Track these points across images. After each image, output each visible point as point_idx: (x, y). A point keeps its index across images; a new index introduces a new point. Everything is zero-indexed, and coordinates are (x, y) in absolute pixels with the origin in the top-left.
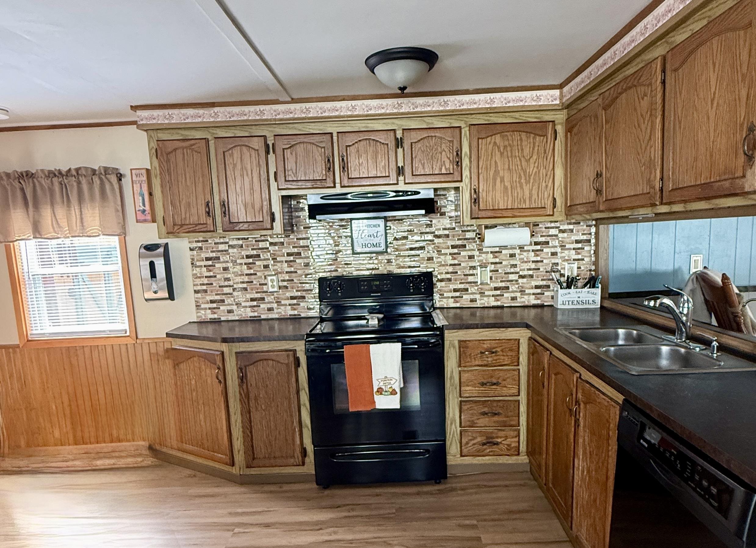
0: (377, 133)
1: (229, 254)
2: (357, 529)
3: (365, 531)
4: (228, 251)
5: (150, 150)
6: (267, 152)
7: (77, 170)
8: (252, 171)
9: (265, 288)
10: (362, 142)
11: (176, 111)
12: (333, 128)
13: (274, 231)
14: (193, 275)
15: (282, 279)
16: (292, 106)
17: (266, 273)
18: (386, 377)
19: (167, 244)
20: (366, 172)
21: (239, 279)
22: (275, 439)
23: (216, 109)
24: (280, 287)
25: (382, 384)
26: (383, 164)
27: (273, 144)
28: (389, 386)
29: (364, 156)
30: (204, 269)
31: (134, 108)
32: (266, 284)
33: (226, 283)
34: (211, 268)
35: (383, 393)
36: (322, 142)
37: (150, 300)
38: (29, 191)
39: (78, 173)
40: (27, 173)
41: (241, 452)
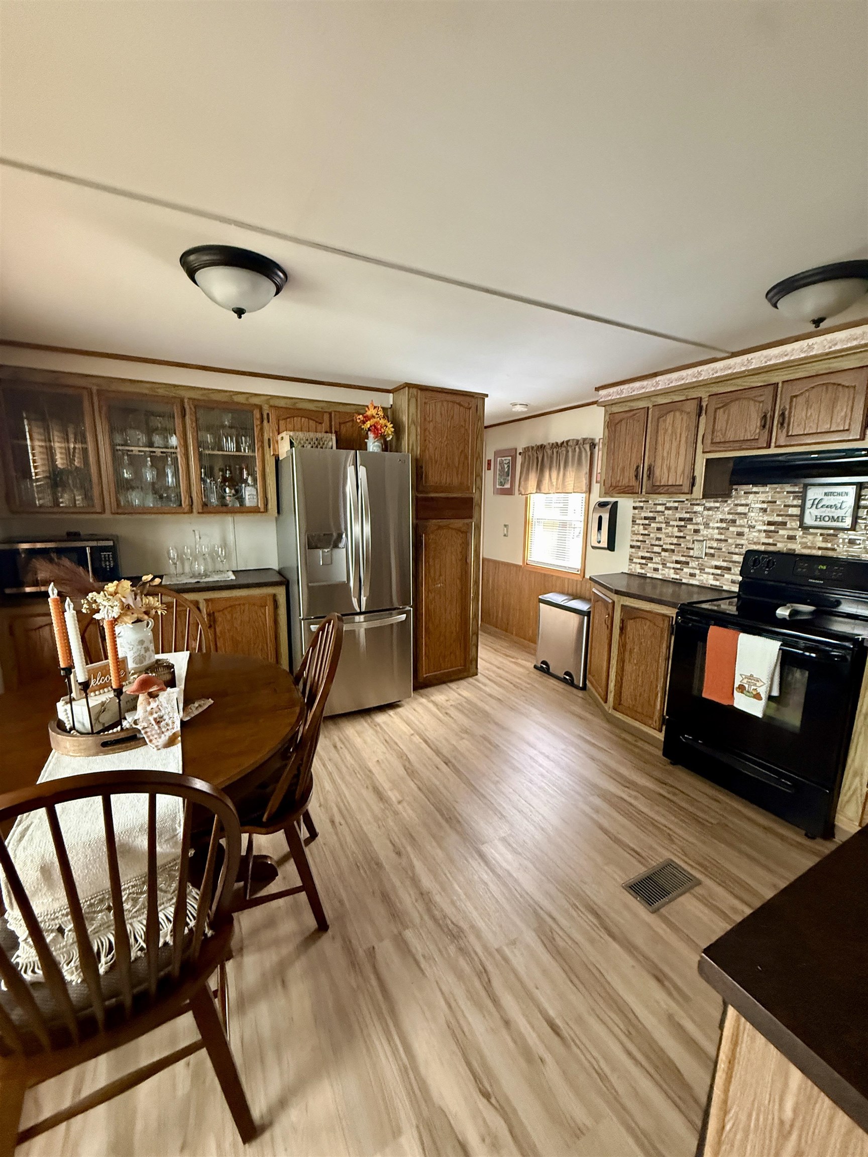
0: (838, 374)
1: (664, 515)
2: (657, 808)
3: (663, 815)
4: (664, 512)
5: (605, 423)
6: (699, 415)
7: (568, 442)
8: (681, 435)
9: (691, 553)
10: (814, 390)
11: (626, 386)
12: (777, 378)
13: (694, 495)
14: (632, 531)
15: (710, 545)
16: (732, 361)
17: (695, 538)
18: (751, 676)
19: (617, 502)
20: (814, 426)
21: (669, 540)
22: (640, 696)
23: (658, 378)
24: (706, 554)
25: (745, 681)
26: (843, 414)
27: (707, 406)
28: (753, 687)
29: (815, 406)
30: (676, 529)
31: (597, 389)
32: (693, 549)
33: (657, 543)
34: (682, 529)
35: (745, 692)
36: (761, 395)
37: (593, 547)
38: (540, 459)
39: (567, 444)
40: (541, 446)
41: (613, 694)
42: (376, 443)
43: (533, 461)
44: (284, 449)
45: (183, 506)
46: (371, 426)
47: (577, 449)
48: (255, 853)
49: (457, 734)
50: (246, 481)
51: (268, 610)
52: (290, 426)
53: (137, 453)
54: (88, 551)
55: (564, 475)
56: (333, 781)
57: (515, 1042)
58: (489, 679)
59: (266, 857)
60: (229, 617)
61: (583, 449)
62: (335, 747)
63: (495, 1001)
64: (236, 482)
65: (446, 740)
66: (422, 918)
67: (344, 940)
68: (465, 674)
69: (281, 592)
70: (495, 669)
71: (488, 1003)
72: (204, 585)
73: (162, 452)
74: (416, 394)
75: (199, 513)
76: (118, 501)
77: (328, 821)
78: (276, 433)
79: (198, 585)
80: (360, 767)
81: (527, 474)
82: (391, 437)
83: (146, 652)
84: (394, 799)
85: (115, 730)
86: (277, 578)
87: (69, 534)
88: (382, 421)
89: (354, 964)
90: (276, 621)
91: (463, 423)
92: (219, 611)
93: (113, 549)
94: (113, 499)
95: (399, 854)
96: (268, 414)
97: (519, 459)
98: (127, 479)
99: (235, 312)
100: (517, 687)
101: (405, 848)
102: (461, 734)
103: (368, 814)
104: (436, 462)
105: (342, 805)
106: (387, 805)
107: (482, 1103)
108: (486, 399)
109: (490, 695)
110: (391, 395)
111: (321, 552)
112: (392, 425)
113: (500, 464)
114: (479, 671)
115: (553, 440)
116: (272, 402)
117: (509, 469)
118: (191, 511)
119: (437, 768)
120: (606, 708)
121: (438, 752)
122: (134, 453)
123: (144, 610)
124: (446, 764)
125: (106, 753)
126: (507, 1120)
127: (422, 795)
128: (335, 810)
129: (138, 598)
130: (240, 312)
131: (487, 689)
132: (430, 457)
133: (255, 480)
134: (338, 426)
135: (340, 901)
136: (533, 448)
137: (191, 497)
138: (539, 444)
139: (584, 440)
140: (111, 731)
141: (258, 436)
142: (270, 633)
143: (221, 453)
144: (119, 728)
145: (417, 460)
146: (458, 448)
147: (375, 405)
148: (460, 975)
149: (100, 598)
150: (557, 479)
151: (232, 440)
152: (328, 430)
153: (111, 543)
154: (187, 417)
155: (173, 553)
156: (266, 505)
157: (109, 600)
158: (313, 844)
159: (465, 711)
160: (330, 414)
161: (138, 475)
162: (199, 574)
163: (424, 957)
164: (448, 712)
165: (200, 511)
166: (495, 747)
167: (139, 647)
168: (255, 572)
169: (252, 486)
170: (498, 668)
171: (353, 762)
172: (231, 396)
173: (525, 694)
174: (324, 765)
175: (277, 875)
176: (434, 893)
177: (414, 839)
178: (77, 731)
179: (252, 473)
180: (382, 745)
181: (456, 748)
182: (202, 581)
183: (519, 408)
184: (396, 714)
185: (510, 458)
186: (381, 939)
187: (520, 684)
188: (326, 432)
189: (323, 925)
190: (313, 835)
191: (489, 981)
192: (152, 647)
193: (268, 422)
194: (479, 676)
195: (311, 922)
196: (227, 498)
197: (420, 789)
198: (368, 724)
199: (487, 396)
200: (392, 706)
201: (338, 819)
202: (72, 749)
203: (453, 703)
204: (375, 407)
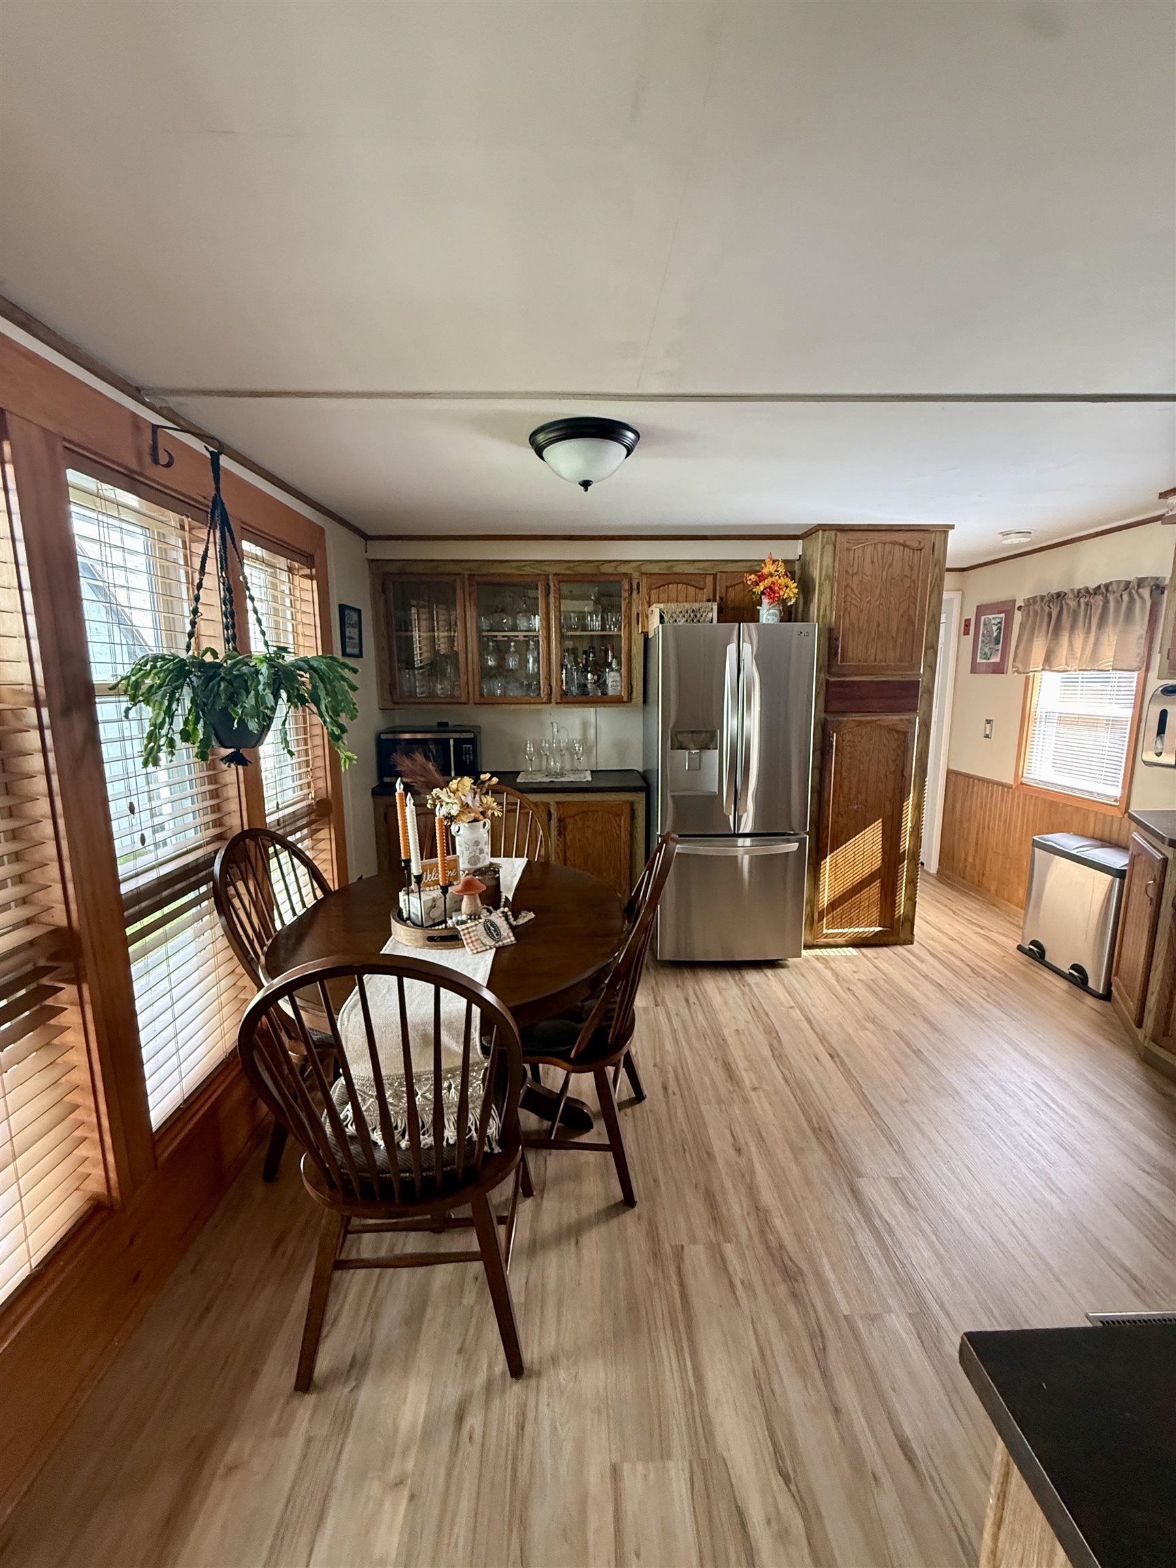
7: (1107, 586)
31: (1163, 496)
37: (1148, 764)
38: (1054, 615)
39: (1107, 590)
40: (1058, 595)
41: (1152, 1016)
42: (772, 611)
43: (1042, 616)
44: (654, 622)
45: (542, 696)
46: (765, 589)
47: (1126, 598)
48: (569, 1094)
49: (858, 1022)
50: (610, 665)
51: (624, 821)
52: (663, 596)
53: (502, 639)
54: (452, 742)
55: (1097, 640)
56: (676, 1041)
57: (842, 1438)
58: (931, 954)
59: (583, 1104)
60: (580, 823)
61: (1136, 596)
62: (687, 1000)
63: (826, 1376)
64: (600, 667)
65: (841, 1025)
66: (750, 1236)
67: (650, 1224)
68: (892, 939)
69: (640, 798)
70: (945, 939)
71: (817, 1375)
72: (557, 786)
73: (525, 636)
74: (833, 537)
75: (557, 703)
76: (481, 689)
77: (660, 1085)
78: (646, 606)
79: (552, 786)
80: (712, 1029)
81: (1030, 640)
82: (794, 600)
83: (480, 853)
84: (747, 1082)
85: (440, 927)
86: (640, 783)
87: (440, 724)
88: (782, 581)
89: (656, 1255)
90: (632, 836)
91: (908, 573)
92: (570, 817)
93: (472, 741)
94: (477, 689)
95: (739, 1151)
96: (638, 584)
97: (1018, 617)
98: (490, 667)
99: (581, 485)
100: (977, 974)
101: (747, 1146)
102: (864, 1022)
103: (711, 1092)
104: (860, 632)
105: (680, 1070)
106: (736, 1087)
107: (777, 1482)
108: (951, 532)
109: (926, 977)
110: (801, 541)
111: (687, 753)
112: (795, 585)
113: (984, 625)
114: (916, 937)
115: (1079, 585)
116: (645, 569)
117: (1000, 633)
118: (549, 702)
119: (817, 1059)
120: (1141, 1037)
121: (823, 1039)
122: (498, 639)
123: (481, 809)
124: (832, 1057)
125: (430, 947)
126: (806, 1520)
127: (787, 1090)
128: (671, 1076)
129: (477, 797)
130: (586, 484)
131: (922, 967)
132: (852, 625)
133: (619, 664)
134: (724, 591)
135: (655, 1180)
136: (1042, 598)
137: (550, 685)
138: (1054, 591)
139: (1141, 582)
140: (437, 928)
141: (626, 611)
142: (625, 849)
143: (585, 633)
144: (444, 926)
145: (830, 630)
146: (898, 610)
147: (775, 558)
148: (785, 1325)
149: (442, 794)
150: (1083, 649)
151: (597, 617)
152: (711, 597)
153: (470, 735)
154: (552, 594)
155: (530, 748)
156: (630, 693)
157: (449, 797)
158: (637, 1106)
159: (880, 992)
160: (715, 576)
161: (502, 661)
162: (556, 772)
163: (742, 1282)
164: (851, 987)
165: (559, 701)
166: (915, 1052)
167: (475, 848)
168: (617, 773)
169: (616, 670)
170: (953, 939)
171: (704, 1023)
172: (598, 566)
173: (987, 985)
174: (669, 1019)
175: (592, 1128)
176: (774, 1215)
177: (764, 1141)
178: (412, 922)
179: (617, 656)
180: (747, 1011)
181: (852, 1039)
182: (556, 780)
183: (1014, 540)
184: (775, 976)
185: (1003, 615)
186: (693, 1240)
187: (984, 970)
188: (709, 600)
189: (629, 1201)
190: (639, 1097)
191: (824, 1349)
192: (488, 849)
193: (638, 593)
194: (914, 947)
195: (618, 1193)
196: (589, 685)
197: (786, 1080)
198: (735, 981)
199: (952, 527)
200: (773, 964)
201: (672, 1086)
202: (406, 937)
203: (864, 978)
204: (774, 561)
